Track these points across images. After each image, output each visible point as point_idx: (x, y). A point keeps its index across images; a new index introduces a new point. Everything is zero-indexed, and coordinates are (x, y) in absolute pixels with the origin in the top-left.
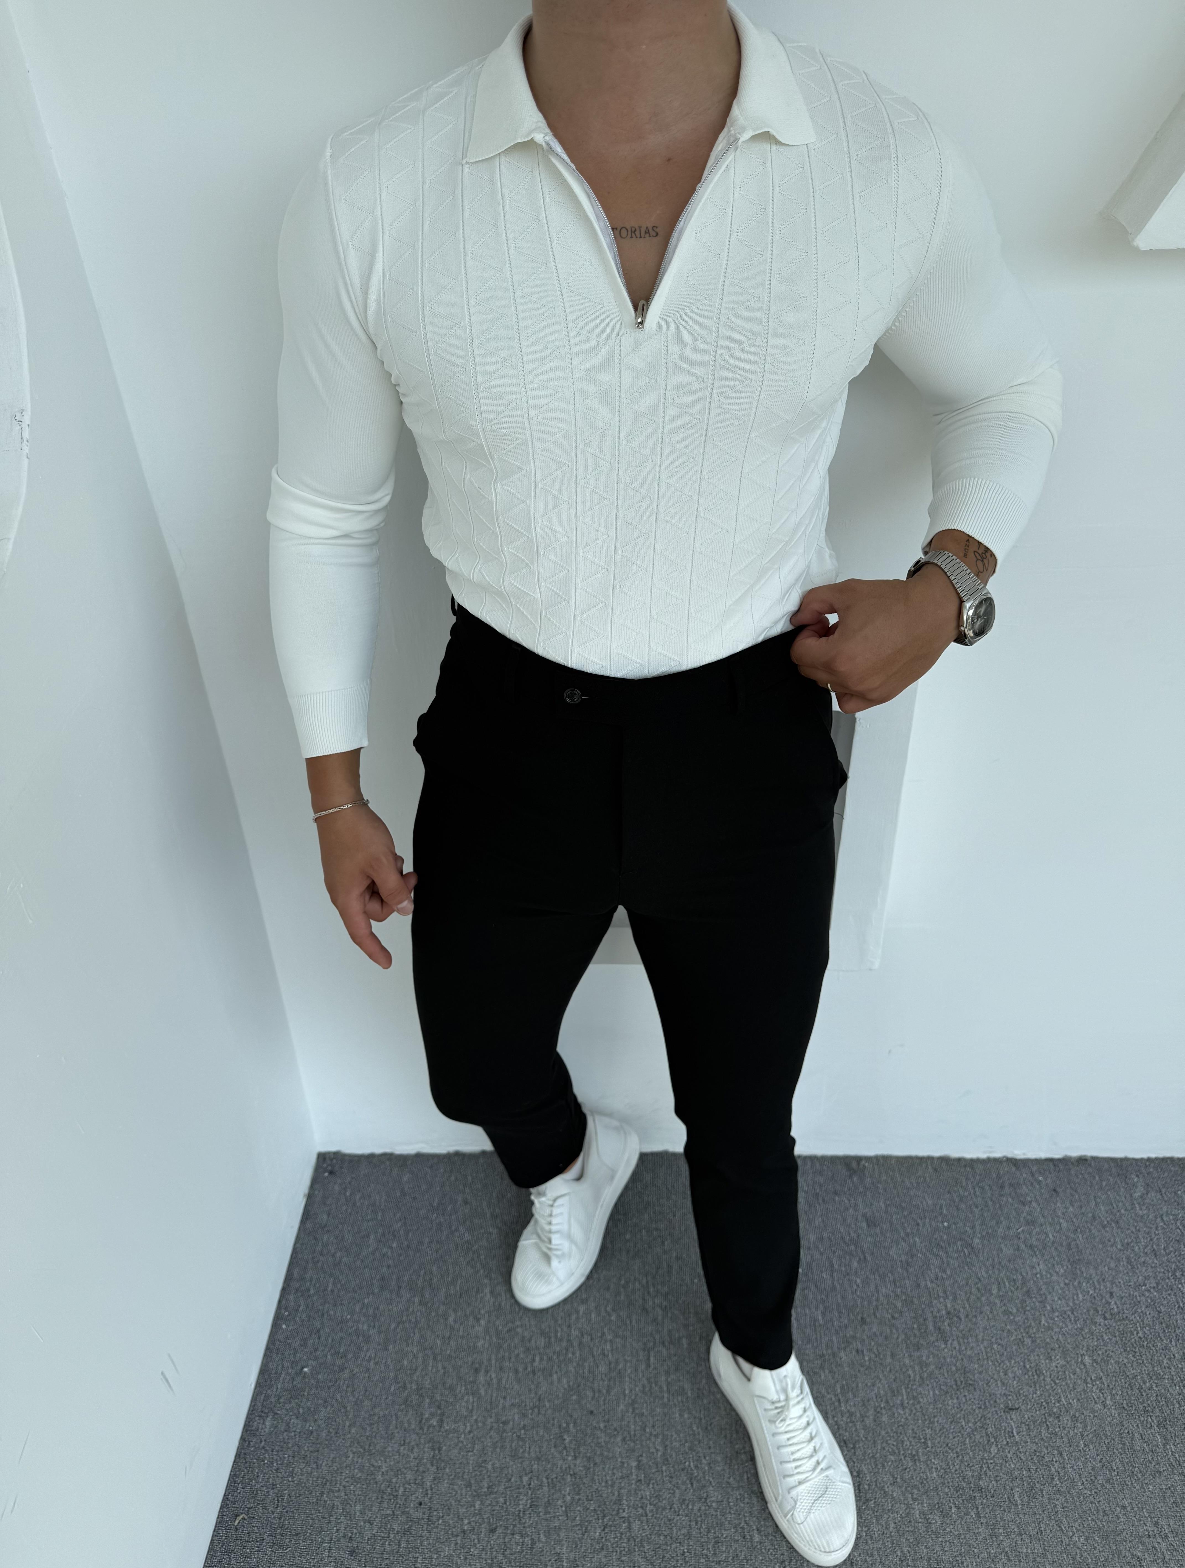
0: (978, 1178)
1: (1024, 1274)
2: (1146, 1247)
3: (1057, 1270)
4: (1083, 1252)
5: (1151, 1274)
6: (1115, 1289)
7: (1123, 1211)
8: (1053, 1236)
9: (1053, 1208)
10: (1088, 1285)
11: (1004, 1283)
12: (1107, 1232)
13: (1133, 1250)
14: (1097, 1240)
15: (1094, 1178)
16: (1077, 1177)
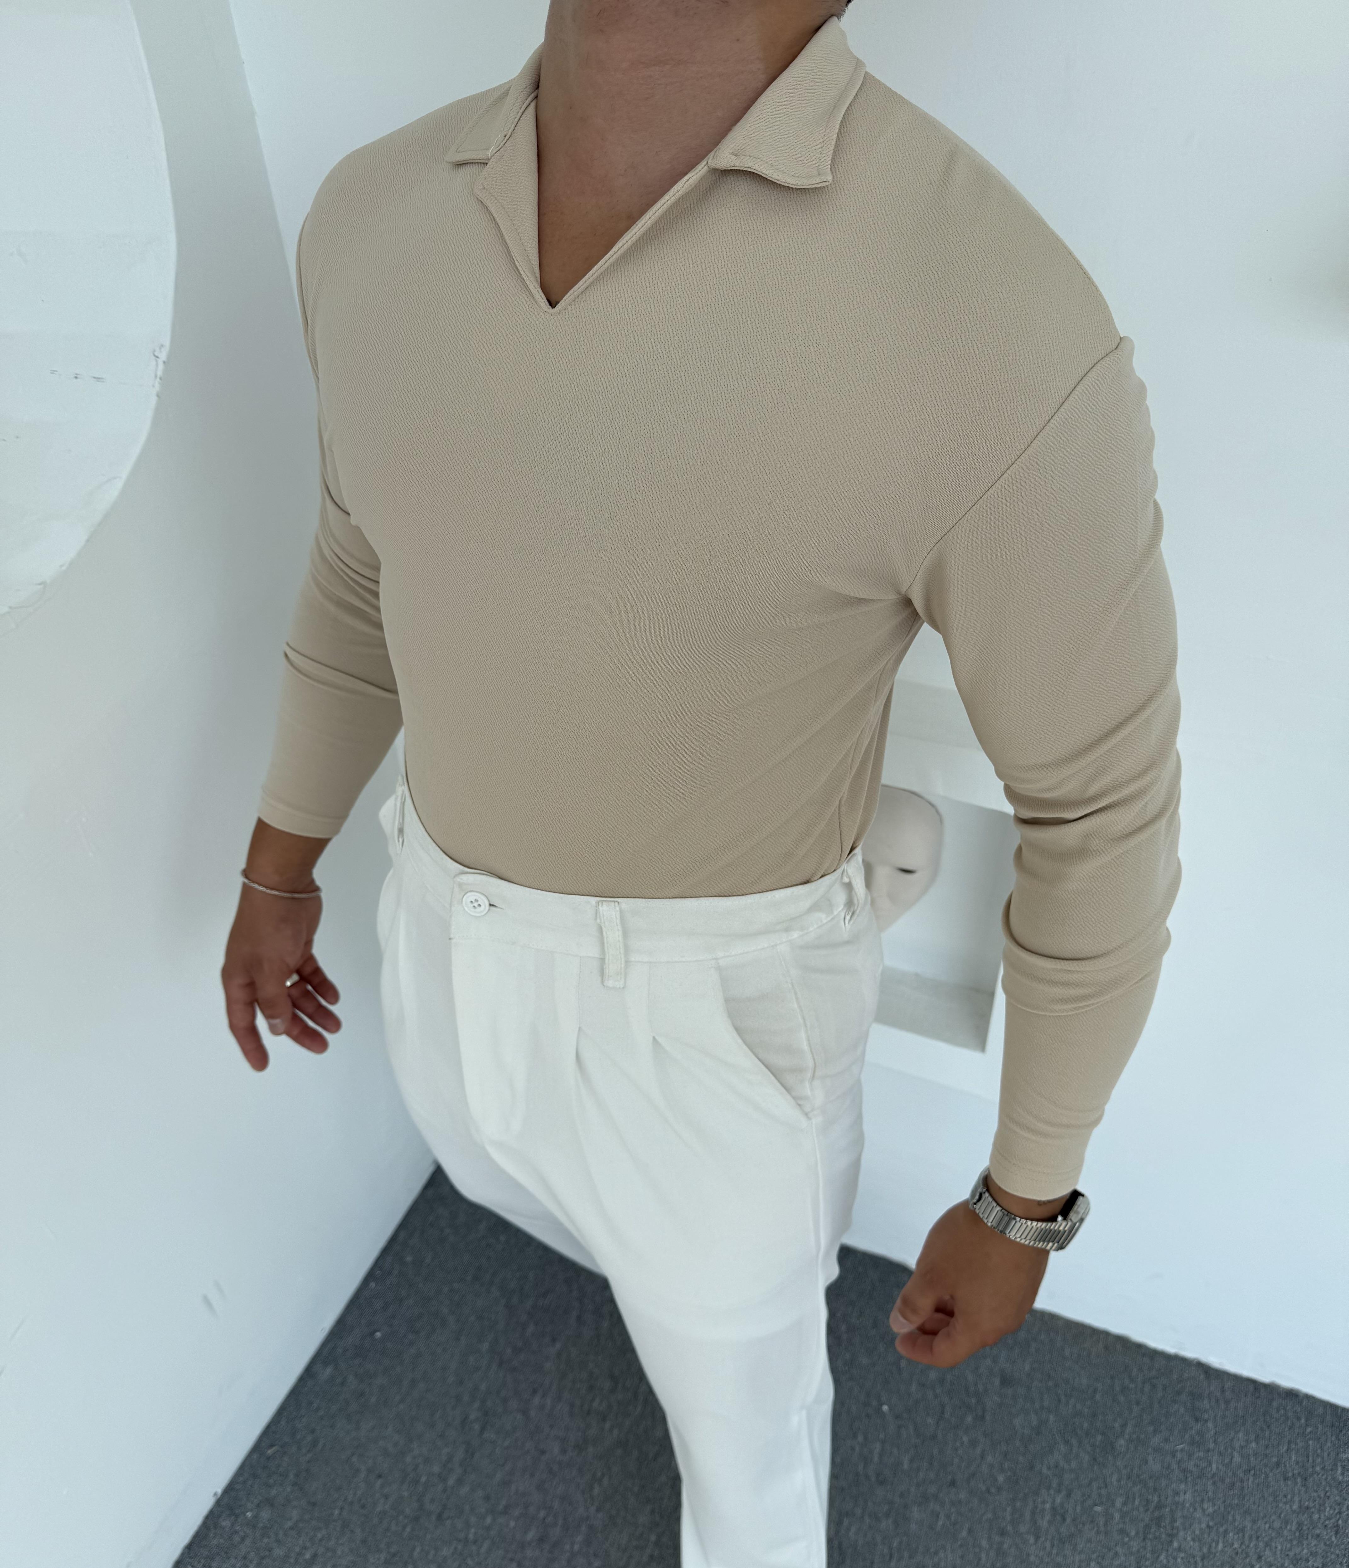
0: (1154, 1373)
1: (1163, 1498)
2: (1329, 1519)
3: (1205, 1506)
4: (1247, 1498)
5: (1320, 1552)
6: (1267, 1552)
7: (1318, 1469)
8: (1217, 1468)
9: (1232, 1436)
10: (1236, 1537)
11: (1134, 1499)
12: (1287, 1485)
13: (1311, 1517)
14: (1271, 1490)
15: (1299, 1419)
16: (1278, 1411)
